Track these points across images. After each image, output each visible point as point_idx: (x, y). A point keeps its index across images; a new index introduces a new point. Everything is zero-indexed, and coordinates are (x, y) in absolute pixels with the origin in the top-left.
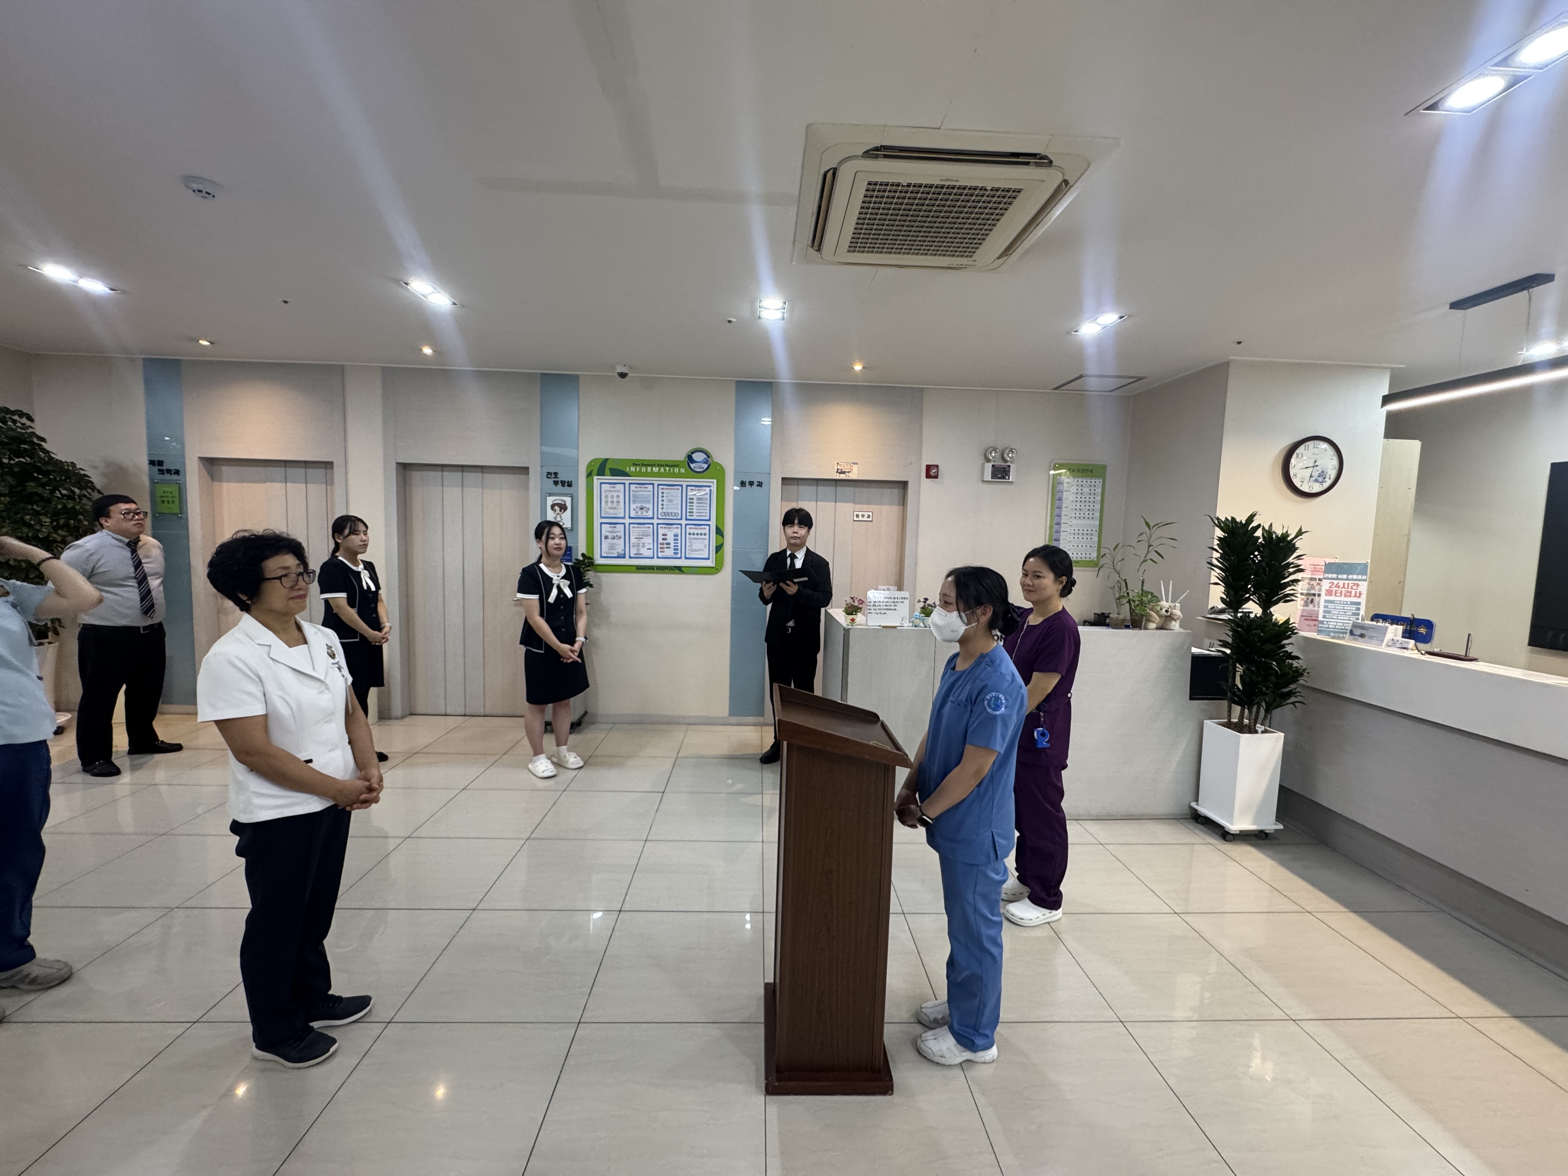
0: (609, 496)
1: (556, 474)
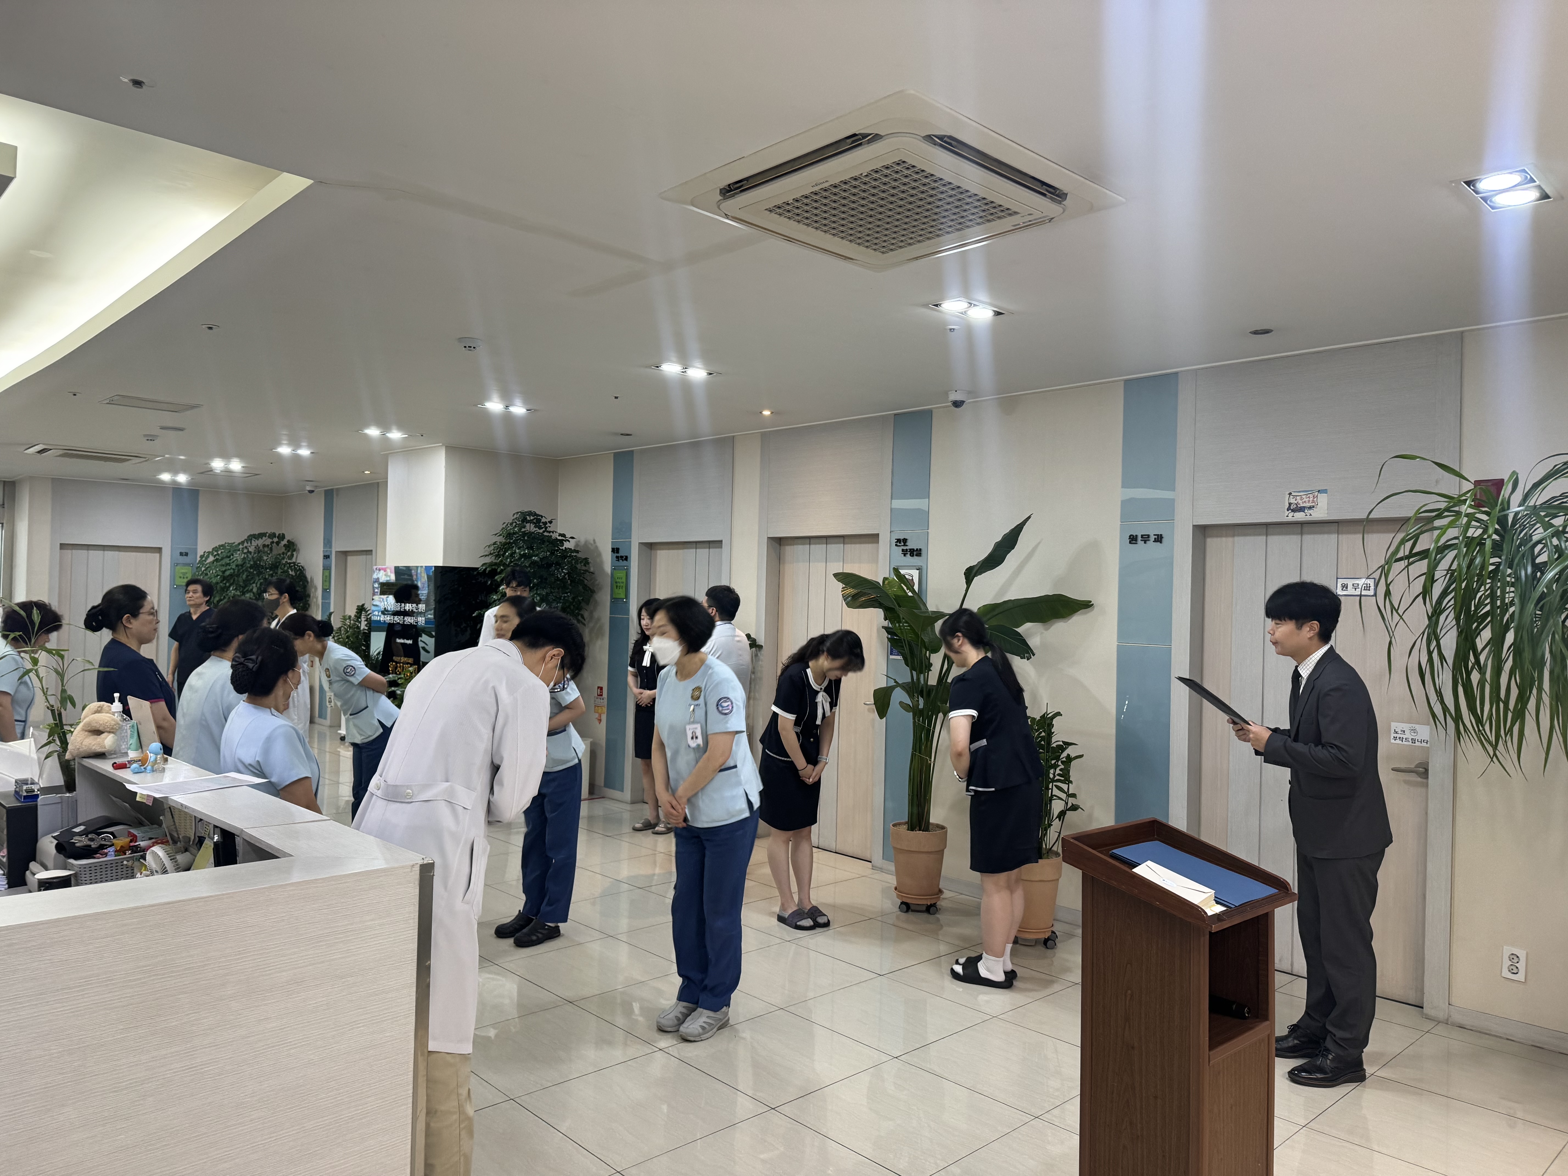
1: (905, 540)
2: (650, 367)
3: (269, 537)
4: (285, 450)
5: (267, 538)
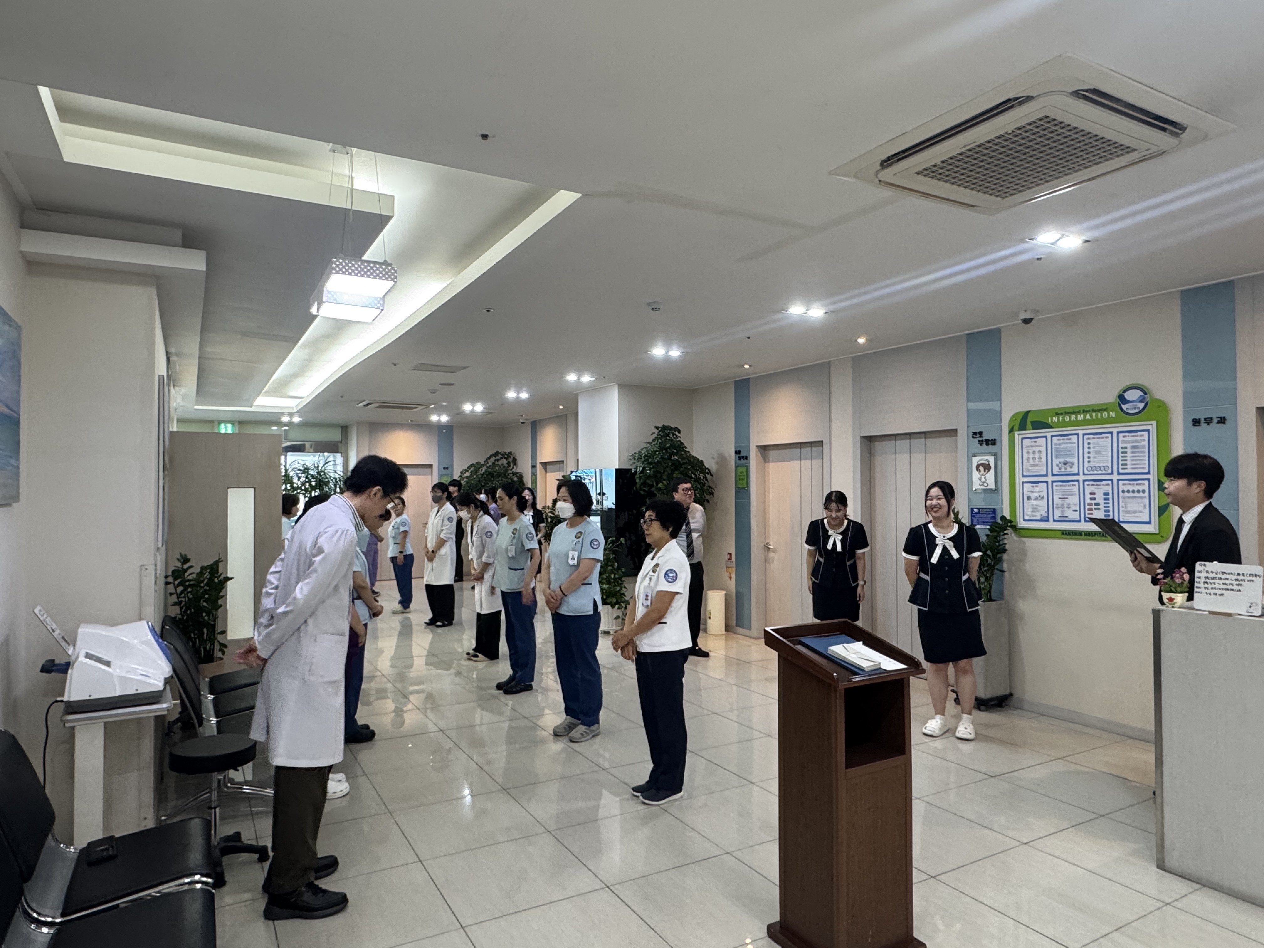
0: (1031, 451)
1: (981, 433)
2: (779, 310)
4: (511, 395)
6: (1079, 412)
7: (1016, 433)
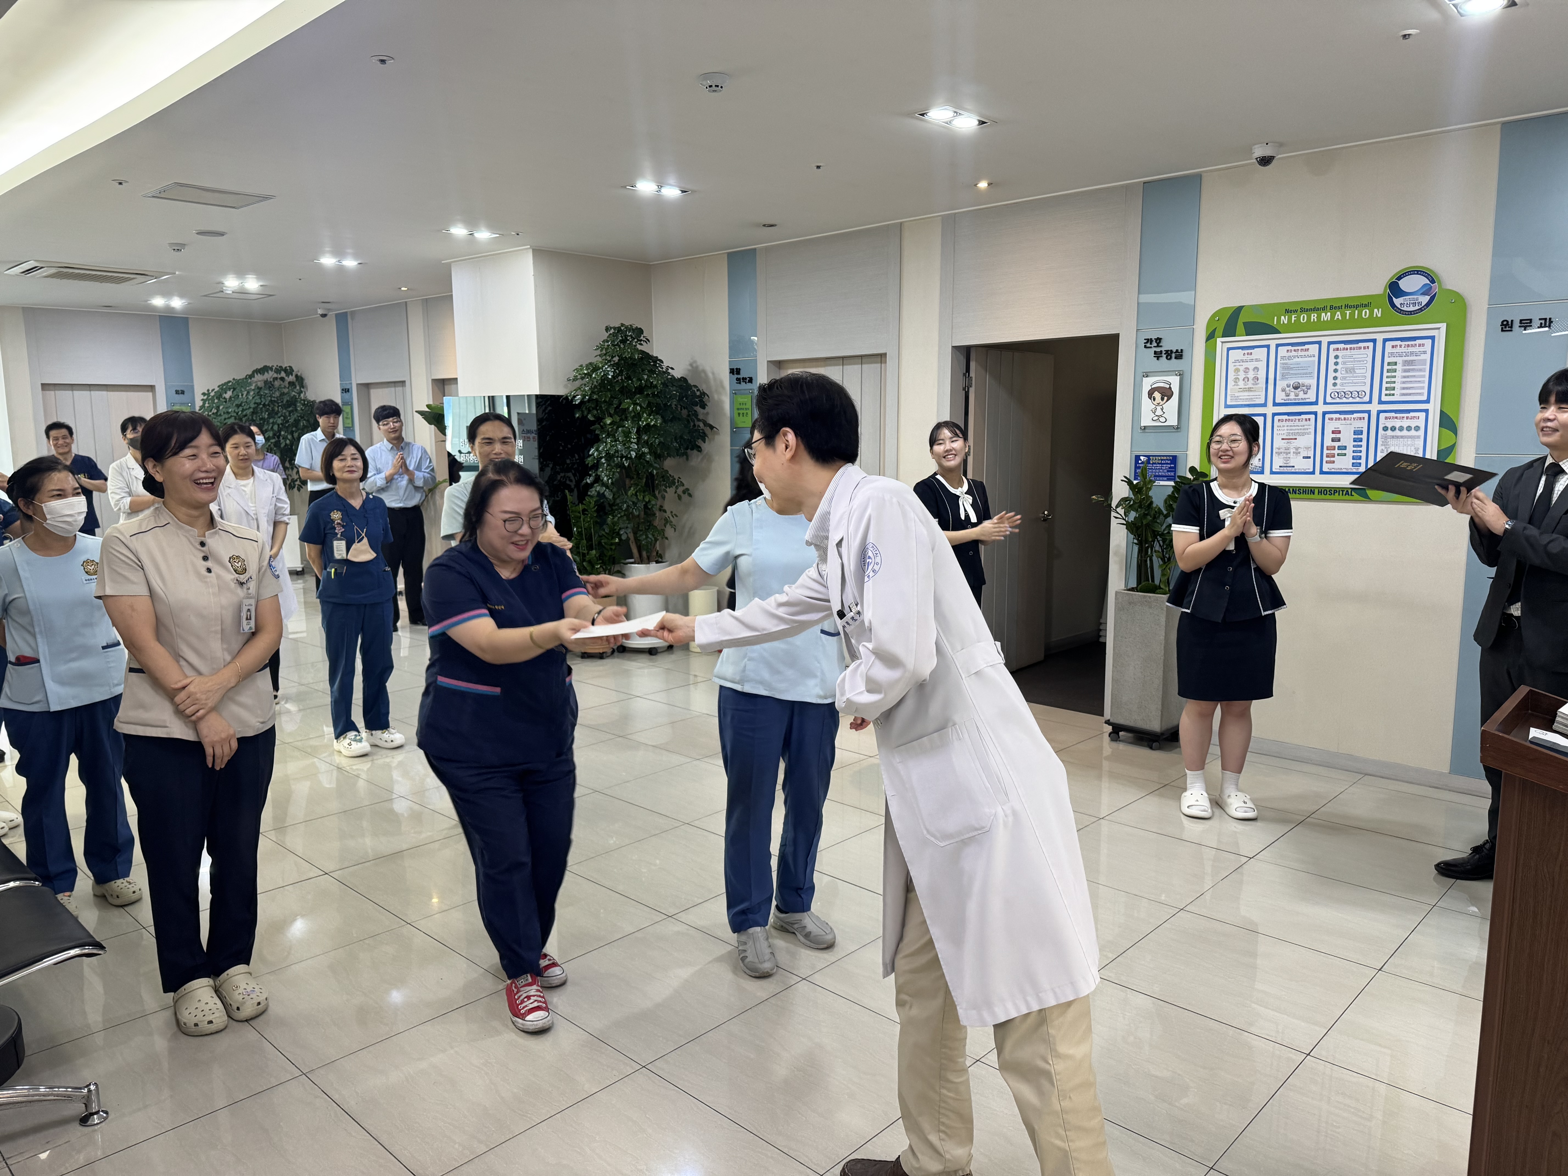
0: (1242, 368)
1: (1159, 340)
2: (910, 115)
3: (275, 372)
4: (328, 261)
5: (273, 372)
6: (1324, 309)
7: (1219, 340)
